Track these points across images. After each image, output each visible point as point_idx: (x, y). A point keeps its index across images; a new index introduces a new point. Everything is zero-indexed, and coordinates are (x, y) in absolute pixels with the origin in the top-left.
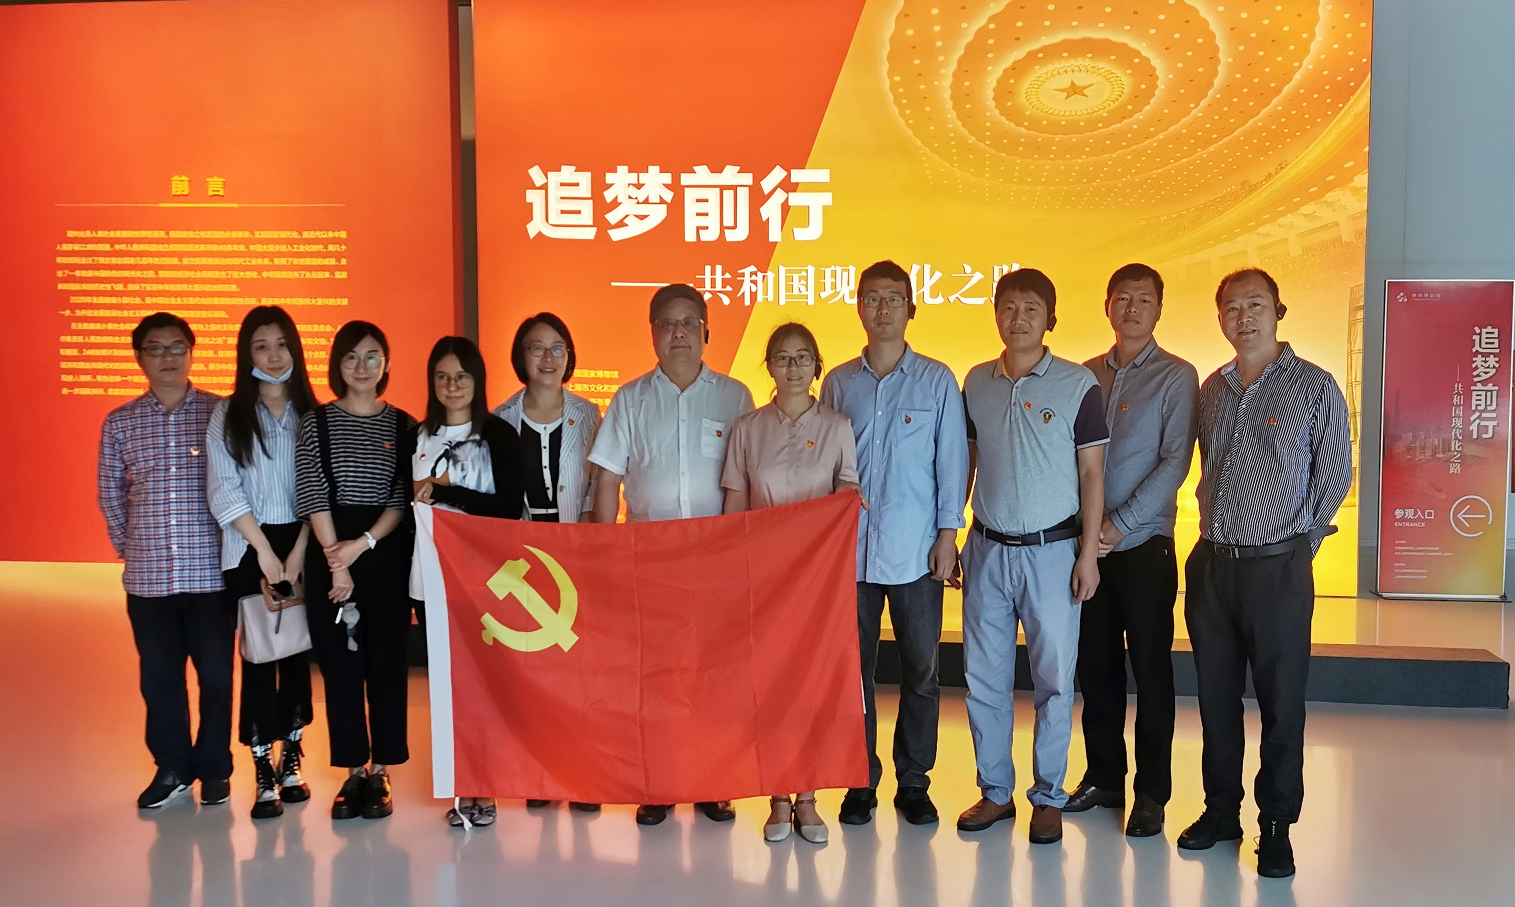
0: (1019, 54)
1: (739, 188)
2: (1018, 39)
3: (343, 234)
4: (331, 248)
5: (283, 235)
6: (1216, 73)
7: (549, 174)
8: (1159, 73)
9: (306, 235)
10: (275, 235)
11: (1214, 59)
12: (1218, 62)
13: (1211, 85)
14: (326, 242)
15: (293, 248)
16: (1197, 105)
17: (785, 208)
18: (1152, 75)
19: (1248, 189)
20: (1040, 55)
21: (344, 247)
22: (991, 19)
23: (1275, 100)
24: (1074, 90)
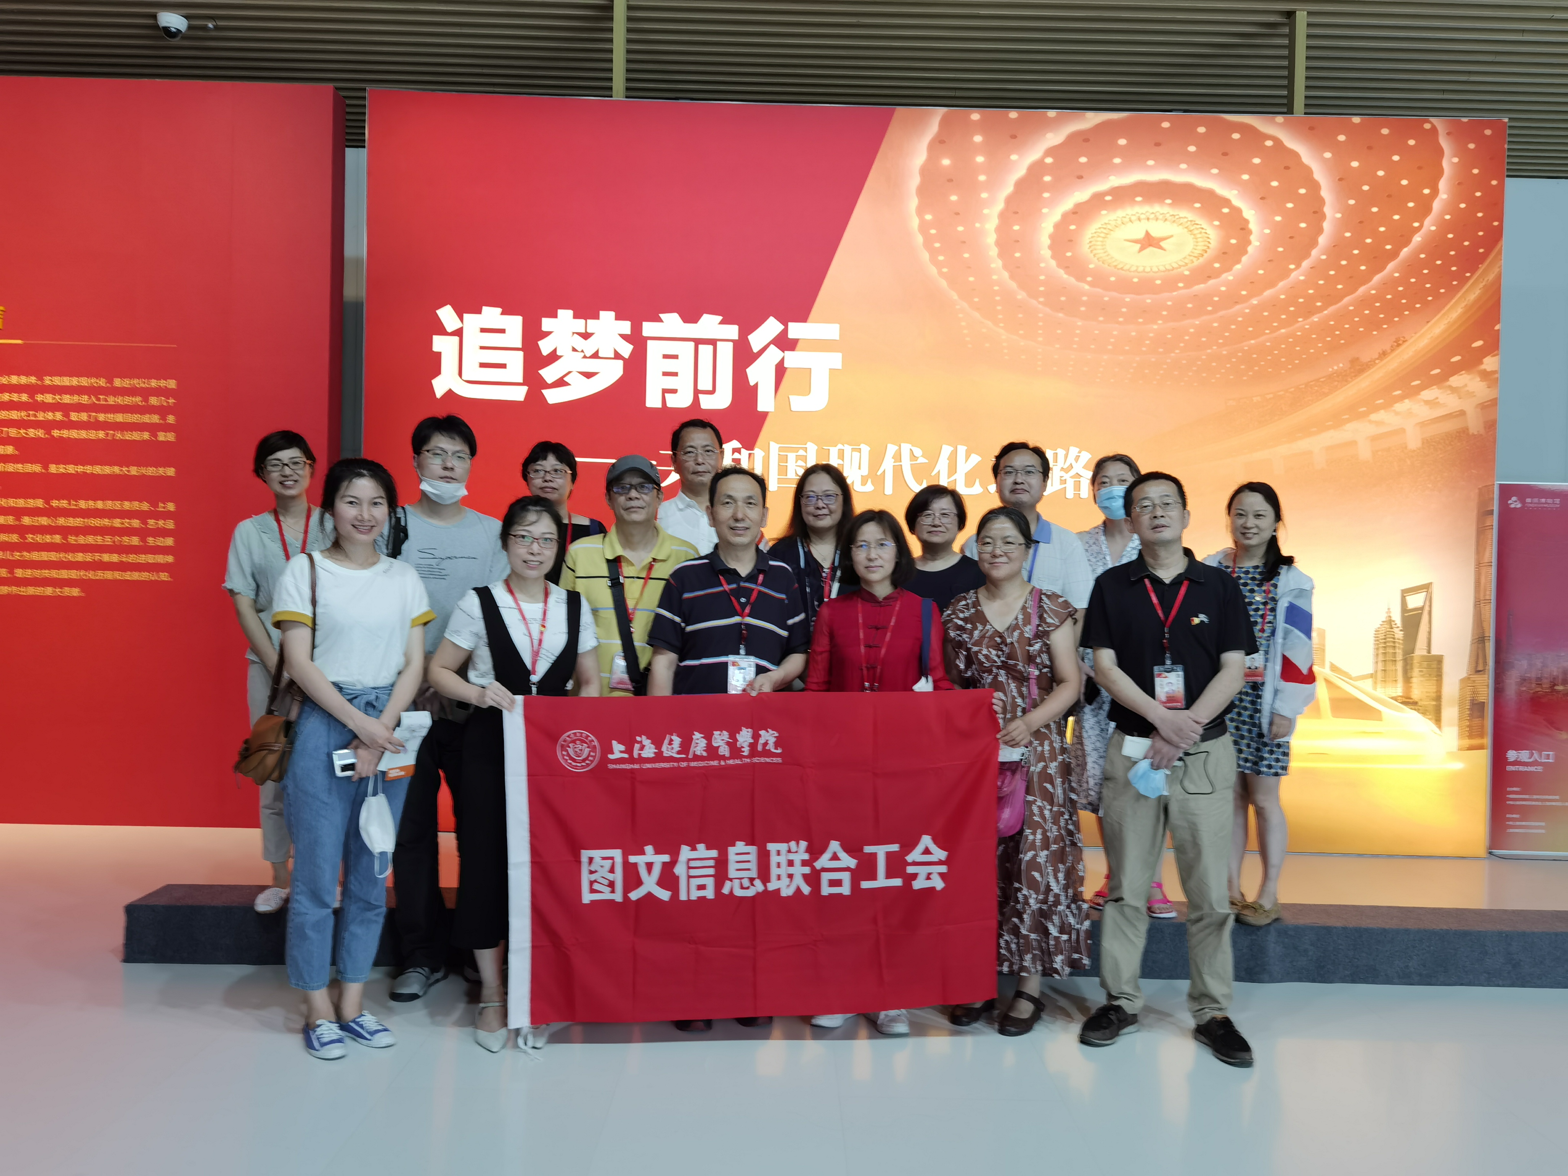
0: (1081, 195)
1: (718, 343)
2: (1080, 177)
3: (172, 384)
4: (154, 401)
5: (84, 382)
6: (1320, 231)
7: (466, 316)
8: (1253, 226)
9: (118, 382)
10: (74, 381)
11: (1318, 215)
12: (1323, 217)
13: (1314, 243)
14: (146, 393)
15: (99, 399)
16: (1298, 266)
17: (780, 370)
18: (1242, 228)
19: (1358, 368)
20: (1108, 198)
21: (171, 401)
22: (1049, 152)
23: (1391, 266)
24: (1149, 242)
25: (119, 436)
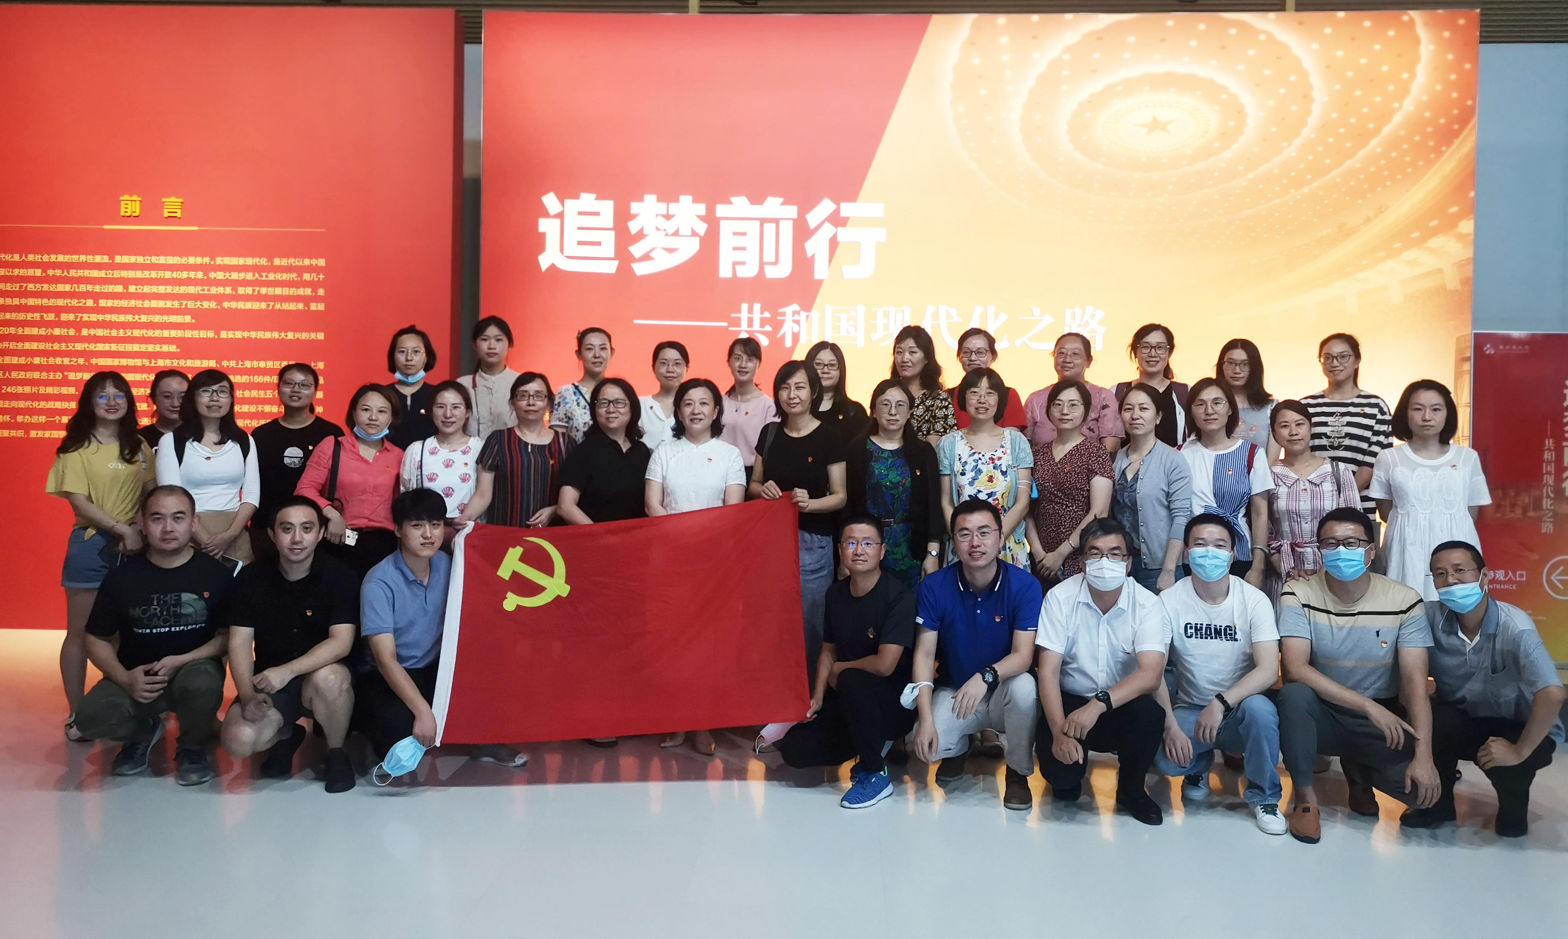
0: (1095, 86)
1: (781, 222)
2: (1094, 71)
3: (322, 262)
4: (306, 276)
5: (249, 261)
6: (1308, 113)
7: (566, 201)
8: (1249, 109)
9: (277, 262)
10: (241, 261)
11: (1307, 98)
12: (1312, 100)
13: (1304, 123)
14: (300, 270)
15: (261, 276)
16: (1290, 144)
17: (834, 243)
18: (1241, 113)
19: (1345, 233)
20: (1119, 88)
21: (321, 276)
23: (1374, 142)
24: (1156, 125)
25: (278, 306)
